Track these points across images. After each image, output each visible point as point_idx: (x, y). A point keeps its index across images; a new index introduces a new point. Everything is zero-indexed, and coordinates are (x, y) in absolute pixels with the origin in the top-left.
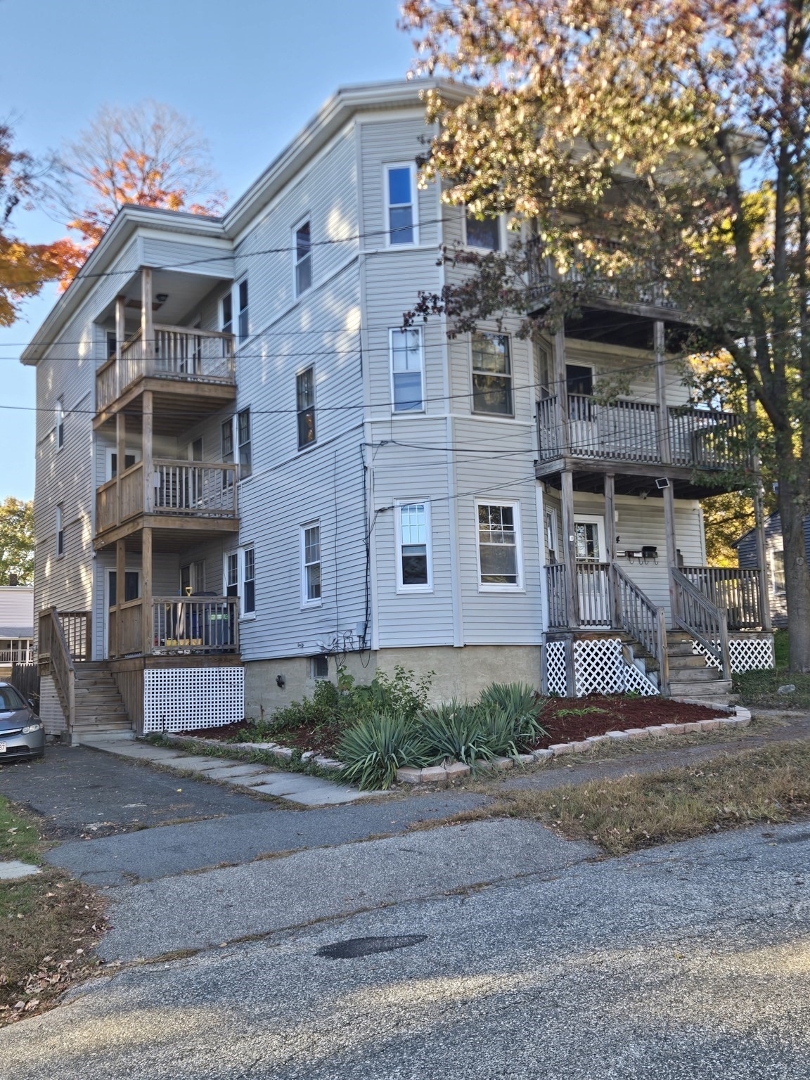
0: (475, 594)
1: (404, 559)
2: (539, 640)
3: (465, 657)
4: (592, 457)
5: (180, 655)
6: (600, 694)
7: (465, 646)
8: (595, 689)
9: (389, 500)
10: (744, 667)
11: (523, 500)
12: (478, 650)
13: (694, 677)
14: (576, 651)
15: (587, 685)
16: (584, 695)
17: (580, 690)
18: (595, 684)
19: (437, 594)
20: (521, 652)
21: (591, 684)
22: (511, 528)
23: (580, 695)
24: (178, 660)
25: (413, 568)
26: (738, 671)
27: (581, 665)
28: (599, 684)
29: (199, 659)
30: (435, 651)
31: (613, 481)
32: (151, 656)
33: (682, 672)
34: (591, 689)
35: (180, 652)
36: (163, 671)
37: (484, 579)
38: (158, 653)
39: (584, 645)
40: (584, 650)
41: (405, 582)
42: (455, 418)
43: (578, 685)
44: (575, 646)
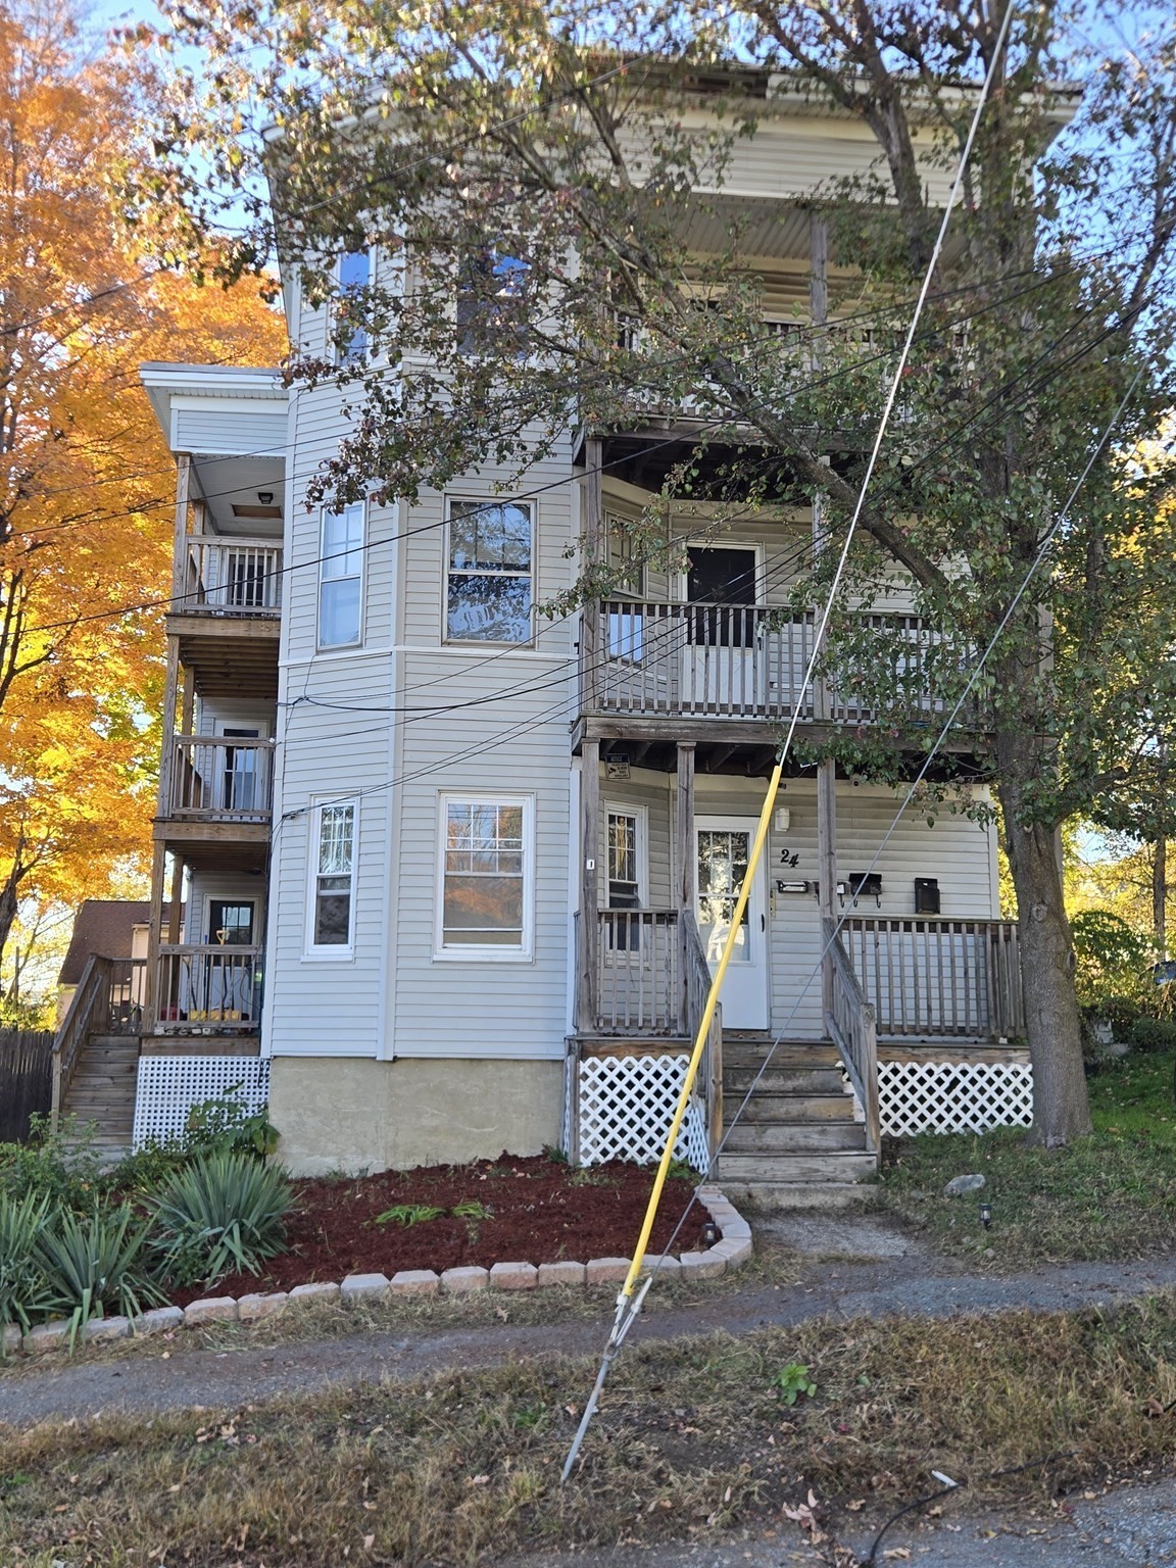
0: (426, 964)
1: (322, 900)
2: (560, 1052)
3: (401, 1078)
4: (648, 713)
5: (195, 1036)
6: (632, 1163)
7: (396, 1059)
8: (623, 1152)
9: (304, 798)
10: (992, 1118)
11: (542, 794)
12: (427, 1064)
13: (802, 1142)
14: (585, 1077)
15: (605, 1143)
16: (595, 1164)
17: (587, 1153)
18: (623, 1143)
19: (360, 964)
20: (521, 1069)
21: (614, 1143)
22: (518, 845)
23: (586, 1162)
24: (193, 1042)
25: (331, 915)
26: (975, 1127)
27: (594, 1105)
28: (632, 1142)
29: (227, 1042)
30: (352, 1063)
31: (692, 755)
32: (152, 1036)
33: (771, 1131)
34: (613, 1151)
35: (195, 1031)
36: (169, 1059)
37: (449, 937)
38: (159, 1031)
39: (602, 1067)
40: (603, 1076)
41: (319, 942)
42: (406, 653)
43: (585, 1144)
44: (584, 1067)
